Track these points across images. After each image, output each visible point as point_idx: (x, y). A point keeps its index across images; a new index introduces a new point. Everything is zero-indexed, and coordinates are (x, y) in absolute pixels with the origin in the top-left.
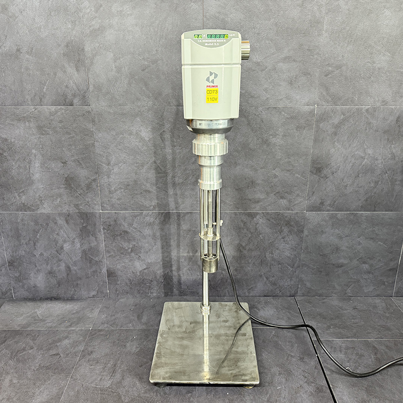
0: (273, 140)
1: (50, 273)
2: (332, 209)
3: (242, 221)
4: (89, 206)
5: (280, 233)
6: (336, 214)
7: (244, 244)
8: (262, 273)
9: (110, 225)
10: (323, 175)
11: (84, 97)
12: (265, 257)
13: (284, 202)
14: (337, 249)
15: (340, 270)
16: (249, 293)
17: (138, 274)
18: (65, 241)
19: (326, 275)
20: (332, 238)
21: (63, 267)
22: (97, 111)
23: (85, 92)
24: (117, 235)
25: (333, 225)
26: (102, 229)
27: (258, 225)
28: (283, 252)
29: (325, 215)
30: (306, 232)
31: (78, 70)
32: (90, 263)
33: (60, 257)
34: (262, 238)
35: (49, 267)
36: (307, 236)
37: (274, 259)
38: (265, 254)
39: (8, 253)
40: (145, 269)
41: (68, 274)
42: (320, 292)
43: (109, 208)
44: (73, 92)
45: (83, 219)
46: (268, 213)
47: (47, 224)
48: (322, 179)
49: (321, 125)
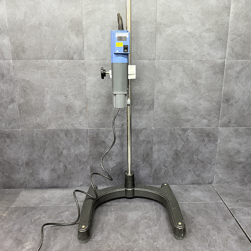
0: (199, 81)
1: (53, 170)
2: (235, 125)
3: (178, 134)
4: (81, 125)
5: (203, 142)
6: (238, 129)
7: (179, 149)
8: (191, 169)
9: (94, 138)
10: (230, 104)
11: (81, 54)
12: (193, 158)
13: (205, 121)
14: (239, 152)
15: (240, 166)
16: (182, 182)
17: (111, 170)
18: (64, 149)
19: (232, 169)
20: (235, 144)
21: (62, 165)
22: (88, 63)
23: (81, 51)
24: (98, 144)
25: (236, 136)
26: (88, 140)
27: (189, 137)
28: (205, 154)
29: (231, 130)
30: (219, 141)
31: (77, 37)
32: (80, 163)
33: (60, 159)
34: (191, 145)
35: (52, 166)
36: (220, 143)
37: (198, 159)
38: (193, 156)
39: (26, 157)
40: (115, 167)
41: (65, 171)
42: (228, 180)
43: (93, 126)
44: (74, 51)
45: (76, 133)
46: (195, 129)
47: (53, 137)
48: (229, 106)
49: (229, 72)
